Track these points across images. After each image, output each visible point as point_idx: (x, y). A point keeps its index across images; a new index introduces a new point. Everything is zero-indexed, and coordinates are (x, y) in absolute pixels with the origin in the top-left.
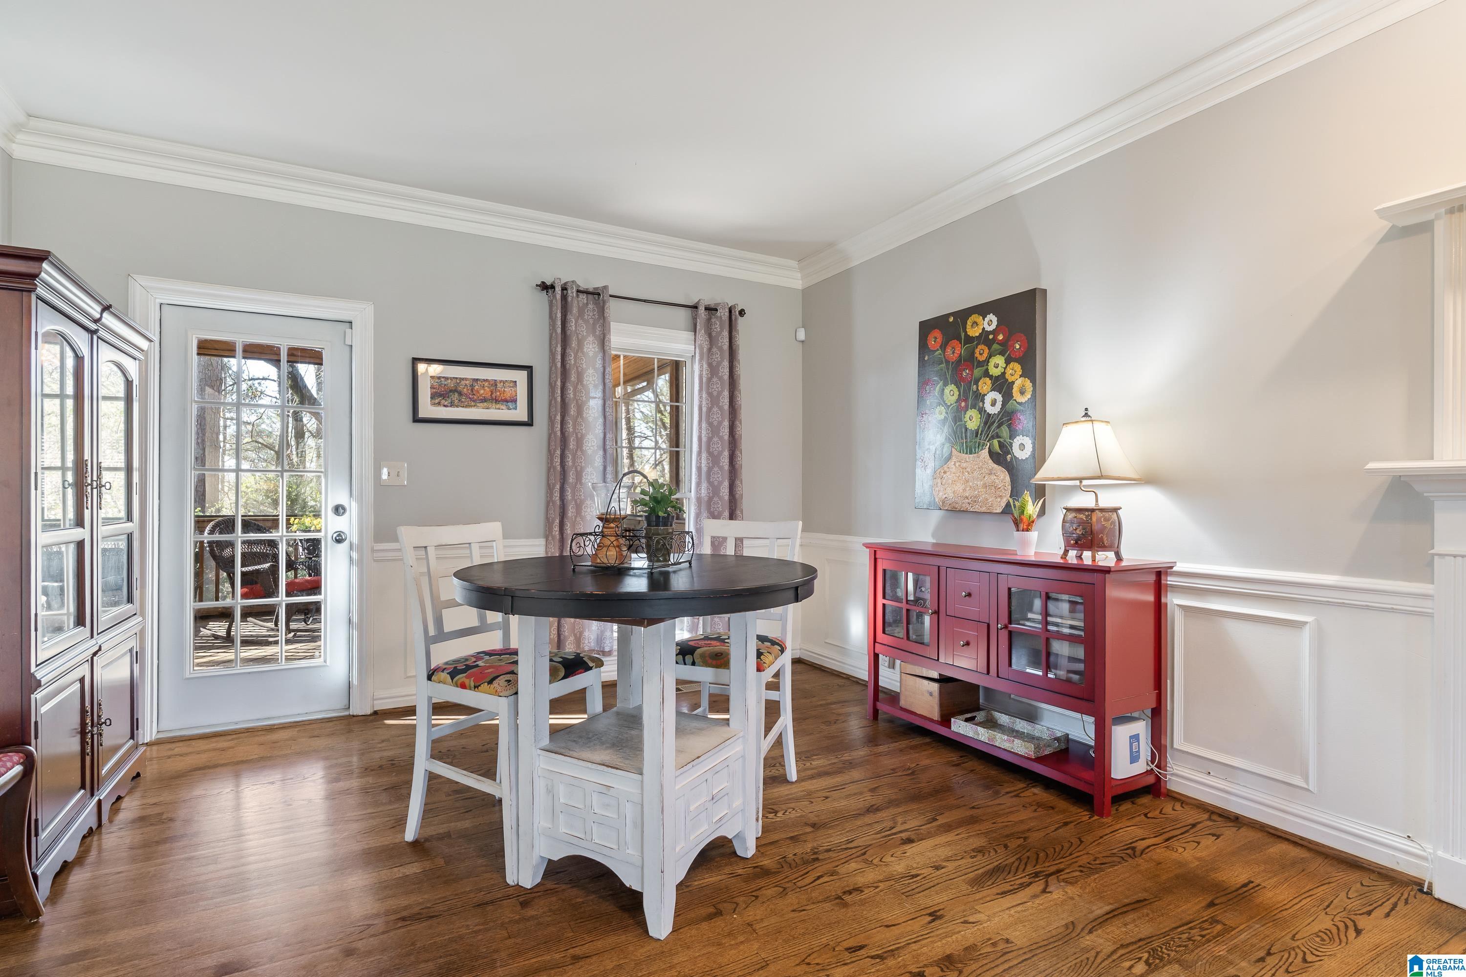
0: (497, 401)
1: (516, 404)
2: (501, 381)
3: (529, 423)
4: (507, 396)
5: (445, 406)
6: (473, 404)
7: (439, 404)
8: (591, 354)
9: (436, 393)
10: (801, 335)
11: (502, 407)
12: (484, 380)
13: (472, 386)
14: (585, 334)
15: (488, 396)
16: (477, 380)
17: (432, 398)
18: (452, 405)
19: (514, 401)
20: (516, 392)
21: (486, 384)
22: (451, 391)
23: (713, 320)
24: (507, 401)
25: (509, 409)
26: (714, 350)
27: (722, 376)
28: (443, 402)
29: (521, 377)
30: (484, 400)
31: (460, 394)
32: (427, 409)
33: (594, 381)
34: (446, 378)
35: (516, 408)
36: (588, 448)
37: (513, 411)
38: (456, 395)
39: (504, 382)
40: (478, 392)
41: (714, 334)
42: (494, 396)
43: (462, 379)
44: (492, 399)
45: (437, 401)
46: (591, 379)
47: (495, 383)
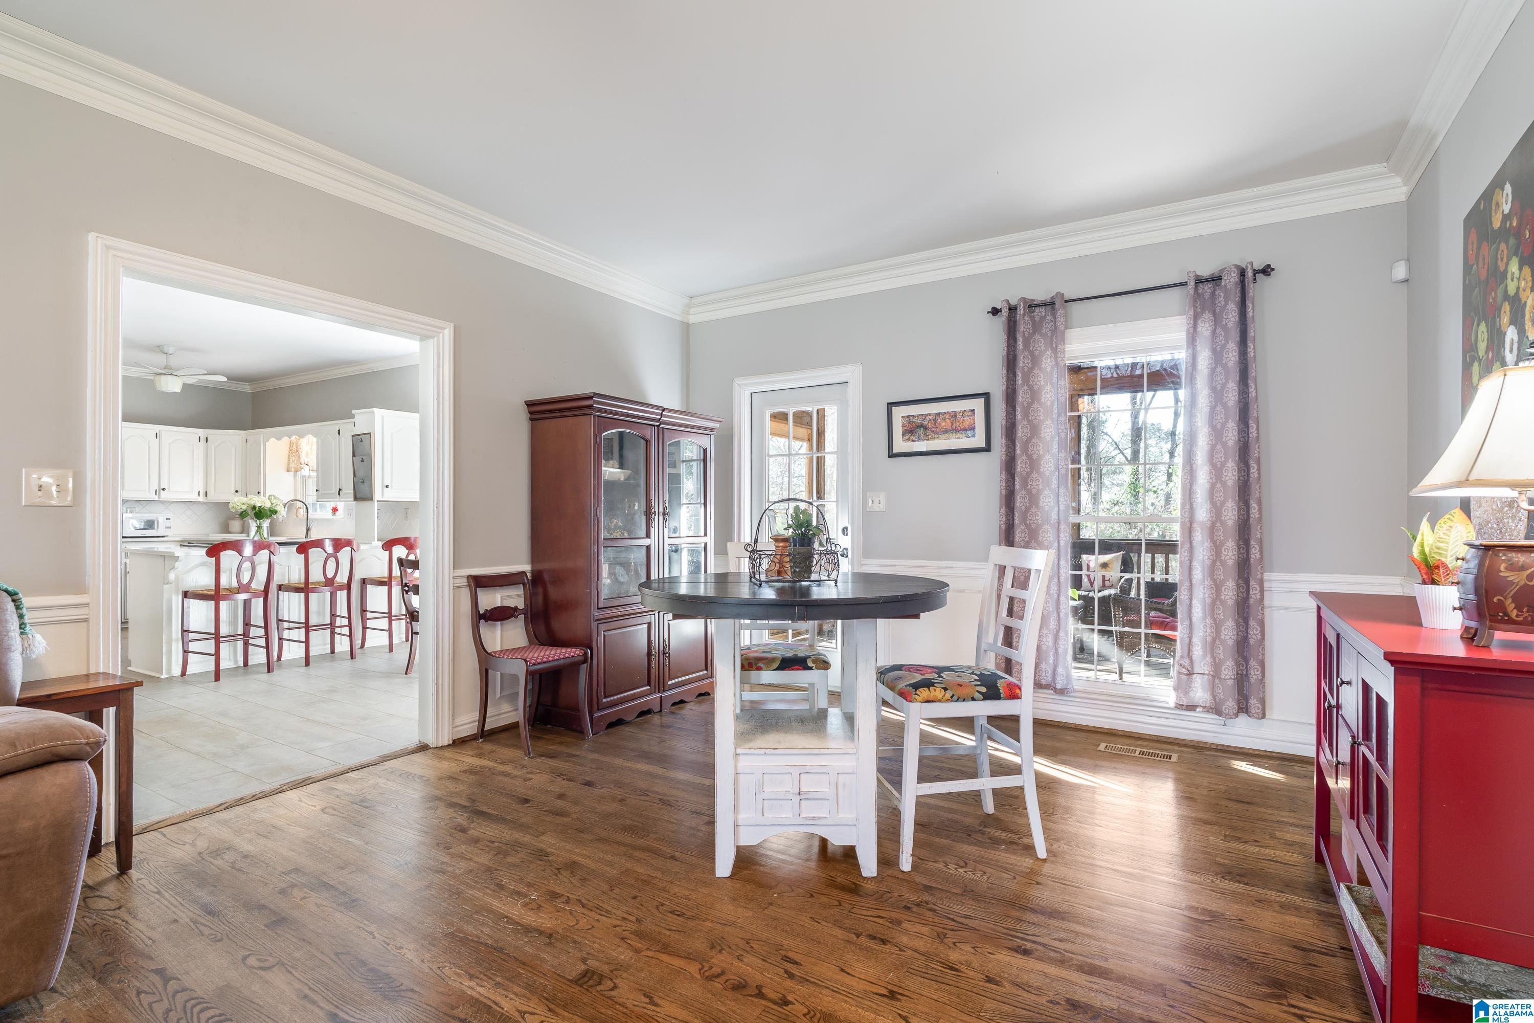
0: (956, 431)
1: (974, 431)
2: (960, 412)
3: (987, 449)
4: (966, 424)
5: (913, 441)
6: (936, 436)
7: (909, 439)
8: (1049, 369)
9: (906, 430)
10: (1400, 271)
11: (962, 436)
12: (945, 413)
13: (935, 420)
14: (1043, 348)
15: (949, 427)
16: (939, 414)
17: (903, 435)
18: (919, 439)
19: (973, 429)
20: (974, 420)
21: (947, 416)
22: (918, 427)
23: (1217, 293)
24: (965, 430)
25: (968, 437)
26: (1219, 330)
27: (1226, 363)
28: (912, 437)
29: (978, 405)
30: (946, 432)
31: (926, 428)
32: (900, 445)
33: (1051, 397)
34: (914, 416)
35: (974, 436)
36: (1046, 469)
37: (972, 439)
38: (922, 429)
39: (962, 412)
40: (940, 425)
41: (1218, 310)
42: (954, 427)
43: (927, 415)
44: (953, 430)
45: (907, 437)
46: (1048, 396)
47: (954, 415)
